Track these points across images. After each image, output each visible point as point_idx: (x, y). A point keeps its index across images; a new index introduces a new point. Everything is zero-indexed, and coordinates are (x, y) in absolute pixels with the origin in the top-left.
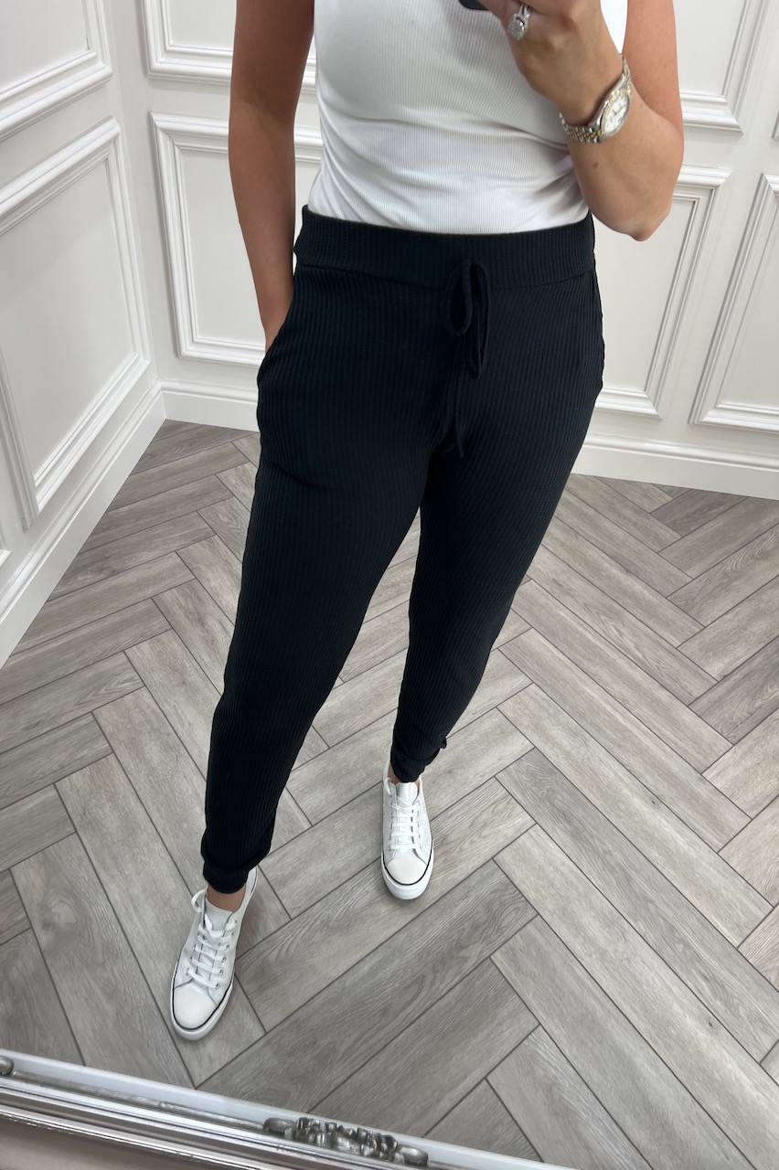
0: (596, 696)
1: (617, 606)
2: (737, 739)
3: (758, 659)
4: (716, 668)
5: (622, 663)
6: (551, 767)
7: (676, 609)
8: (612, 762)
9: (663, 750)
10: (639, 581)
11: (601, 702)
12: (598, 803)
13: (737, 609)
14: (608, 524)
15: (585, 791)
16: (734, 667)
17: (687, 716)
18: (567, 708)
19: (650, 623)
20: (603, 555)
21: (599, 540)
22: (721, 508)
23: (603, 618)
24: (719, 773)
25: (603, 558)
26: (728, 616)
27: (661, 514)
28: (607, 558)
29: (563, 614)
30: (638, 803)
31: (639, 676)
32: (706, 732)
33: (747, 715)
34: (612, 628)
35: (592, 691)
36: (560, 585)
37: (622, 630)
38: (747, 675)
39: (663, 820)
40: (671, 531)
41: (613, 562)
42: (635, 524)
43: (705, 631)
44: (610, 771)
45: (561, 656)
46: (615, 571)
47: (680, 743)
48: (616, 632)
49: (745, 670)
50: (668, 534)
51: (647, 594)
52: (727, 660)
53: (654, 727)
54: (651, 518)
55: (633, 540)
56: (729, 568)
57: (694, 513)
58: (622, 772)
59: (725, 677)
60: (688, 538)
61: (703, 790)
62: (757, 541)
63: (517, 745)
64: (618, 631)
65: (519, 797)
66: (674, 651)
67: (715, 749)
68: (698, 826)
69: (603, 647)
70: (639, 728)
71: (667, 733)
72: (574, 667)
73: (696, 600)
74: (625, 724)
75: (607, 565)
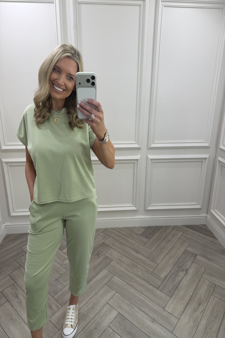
0: (134, 292)
1: (136, 263)
2: (172, 295)
3: (173, 270)
4: (163, 275)
5: (139, 280)
6: (124, 318)
7: (150, 261)
8: (141, 312)
9: (153, 304)
10: (140, 255)
11: (135, 293)
12: (138, 326)
13: (165, 257)
14: (130, 240)
15: (134, 323)
16: (167, 274)
17: (158, 292)
18: (126, 298)
19: (145, 266)
20: (130, 249)
21: (129, 245)
22: (157, 230)
23: (132, 267)
24: (169, 307)
25: (130, 250)
26: (163, 260)
27: (142, 234)
28: (131, 250)
29: (122, 269)
30: (149, 323)
31: (144, 283)
32: (163, 295)
33: (173, 287)
34: (135, 270)
35: (132, 290)
36: (120, 260)
37: (138, 270)
38: (170, 276)
39: (156, 326)
40: (146, 239)
41: (133, 251)
42: (137, 239)
43: (159, 265)
44: (140, 315)
45: (123, 282)
46: (134, 253)
47: (157, 300)
48: (136, 271)
49: (170, 274)
50: (145, 240)
51: (143, 258)
52: (165, 273)
53: (150, 297)
54: (141, 236)
55: (137, 243)
56: (161, 246)
57: (151, 233)
58: (143, 314)
59: (165, 277)
60: (150, 240)
61: (165, 314)
62: (167, 237)
63: (114, 313)
64: (137, 270)
65: (116, 331)
66: (152, 273)
67: (167, 300)
68: (165, 326)
69: (134, 276)
70: (146, 299)
71: (153, 298)
72: (127, 284)
73: (155, 257)
74: (142, 298)
75: (131, 252)
